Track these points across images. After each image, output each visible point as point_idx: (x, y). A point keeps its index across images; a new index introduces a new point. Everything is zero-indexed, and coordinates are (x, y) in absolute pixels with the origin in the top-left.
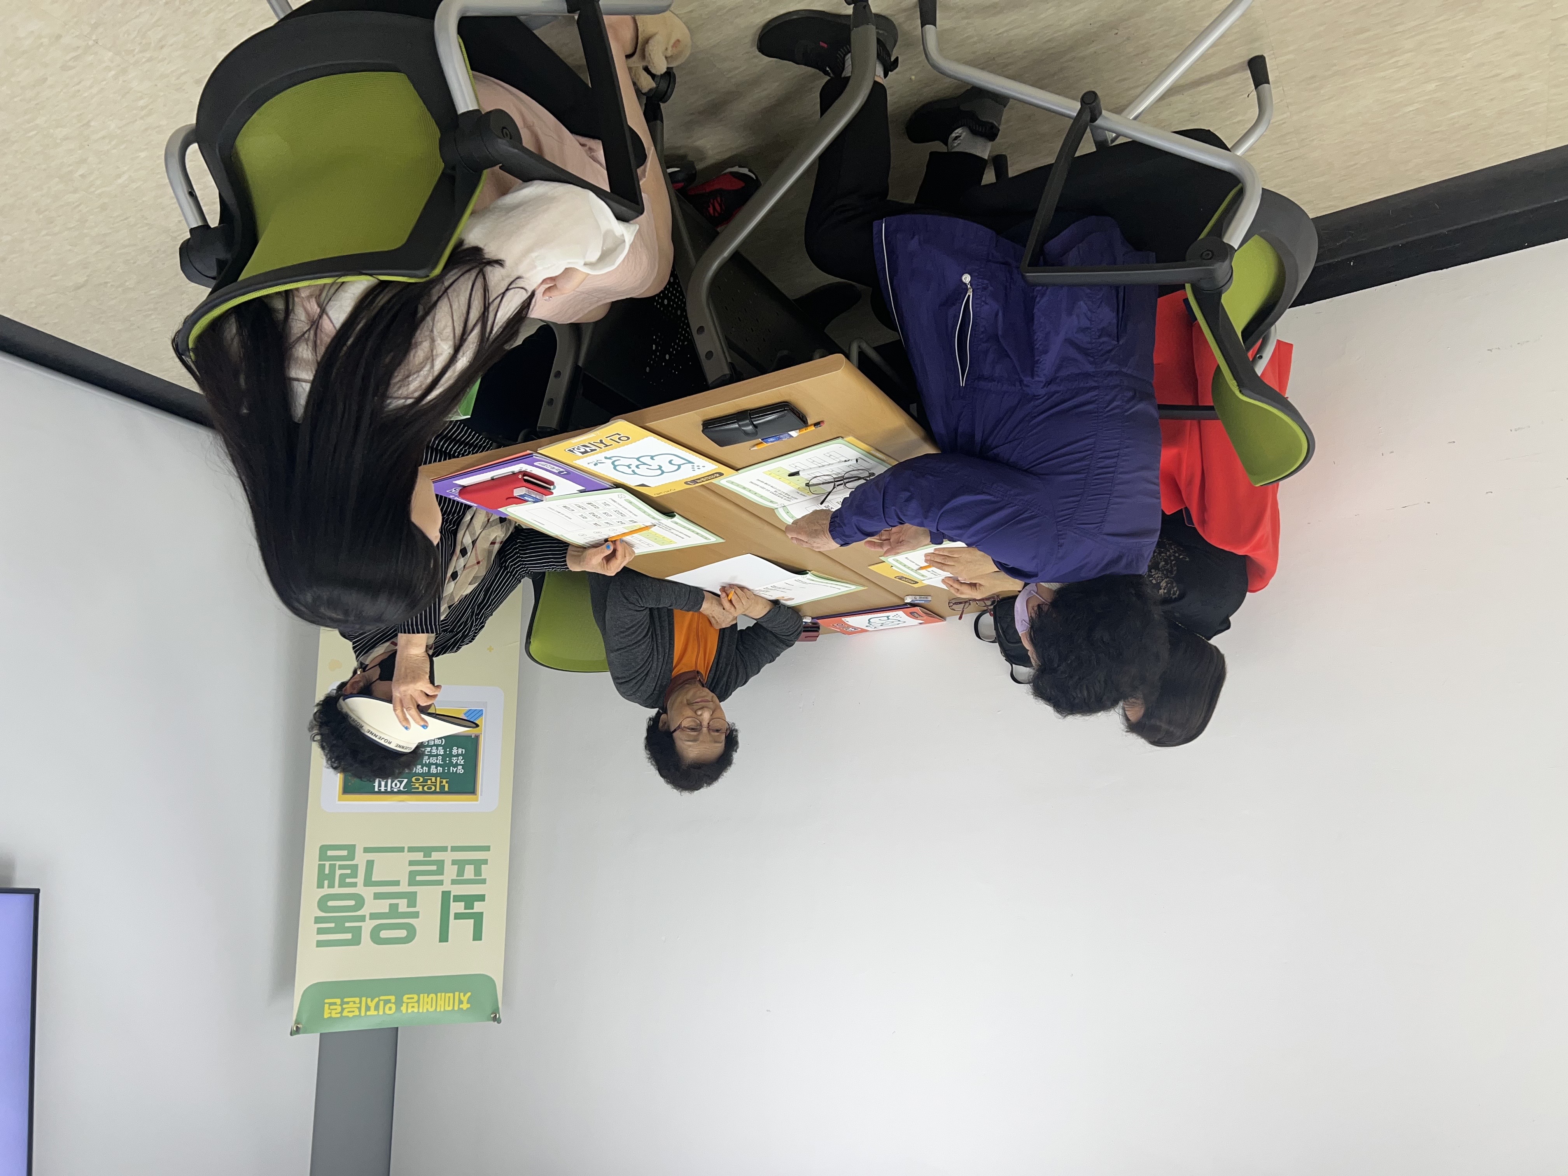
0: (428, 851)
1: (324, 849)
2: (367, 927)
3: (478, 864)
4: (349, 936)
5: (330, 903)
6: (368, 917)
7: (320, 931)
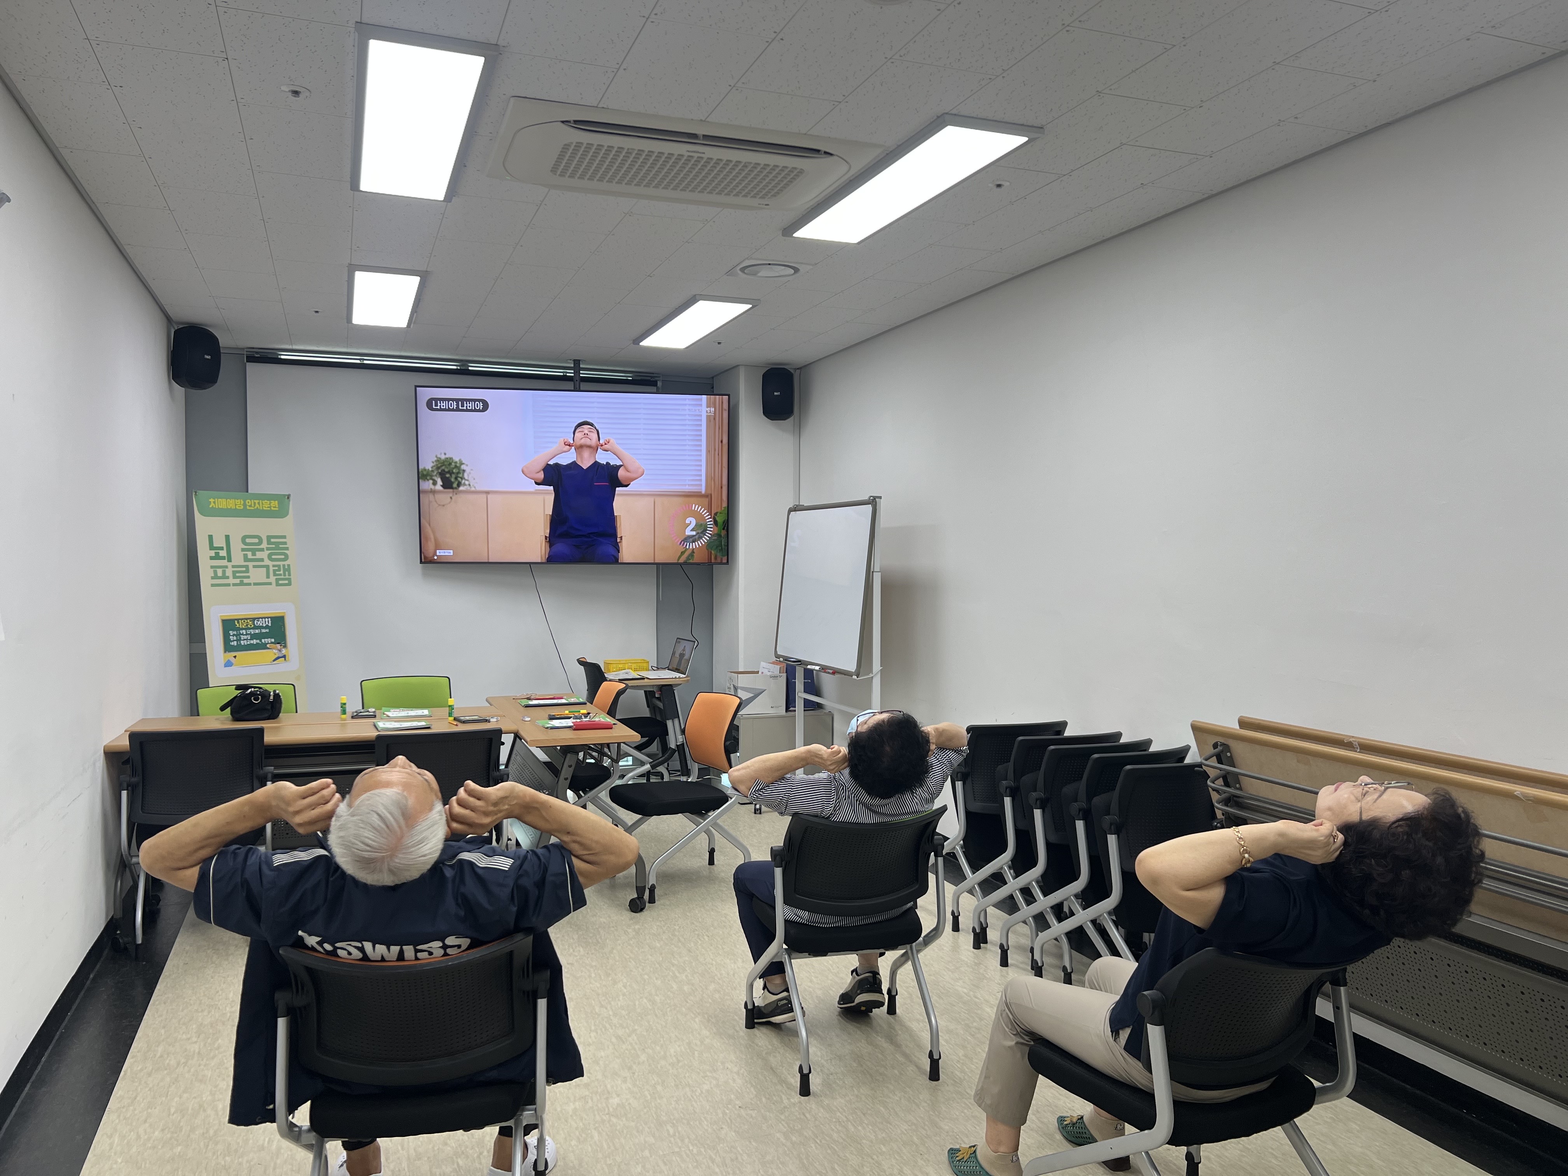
0: (242, 584)
1: (289, 584)
2: (264, 545)
3: (215, 577)
4: (272, 540)
5: (283, 557)
6: (265, 549)
7: (285, 543)
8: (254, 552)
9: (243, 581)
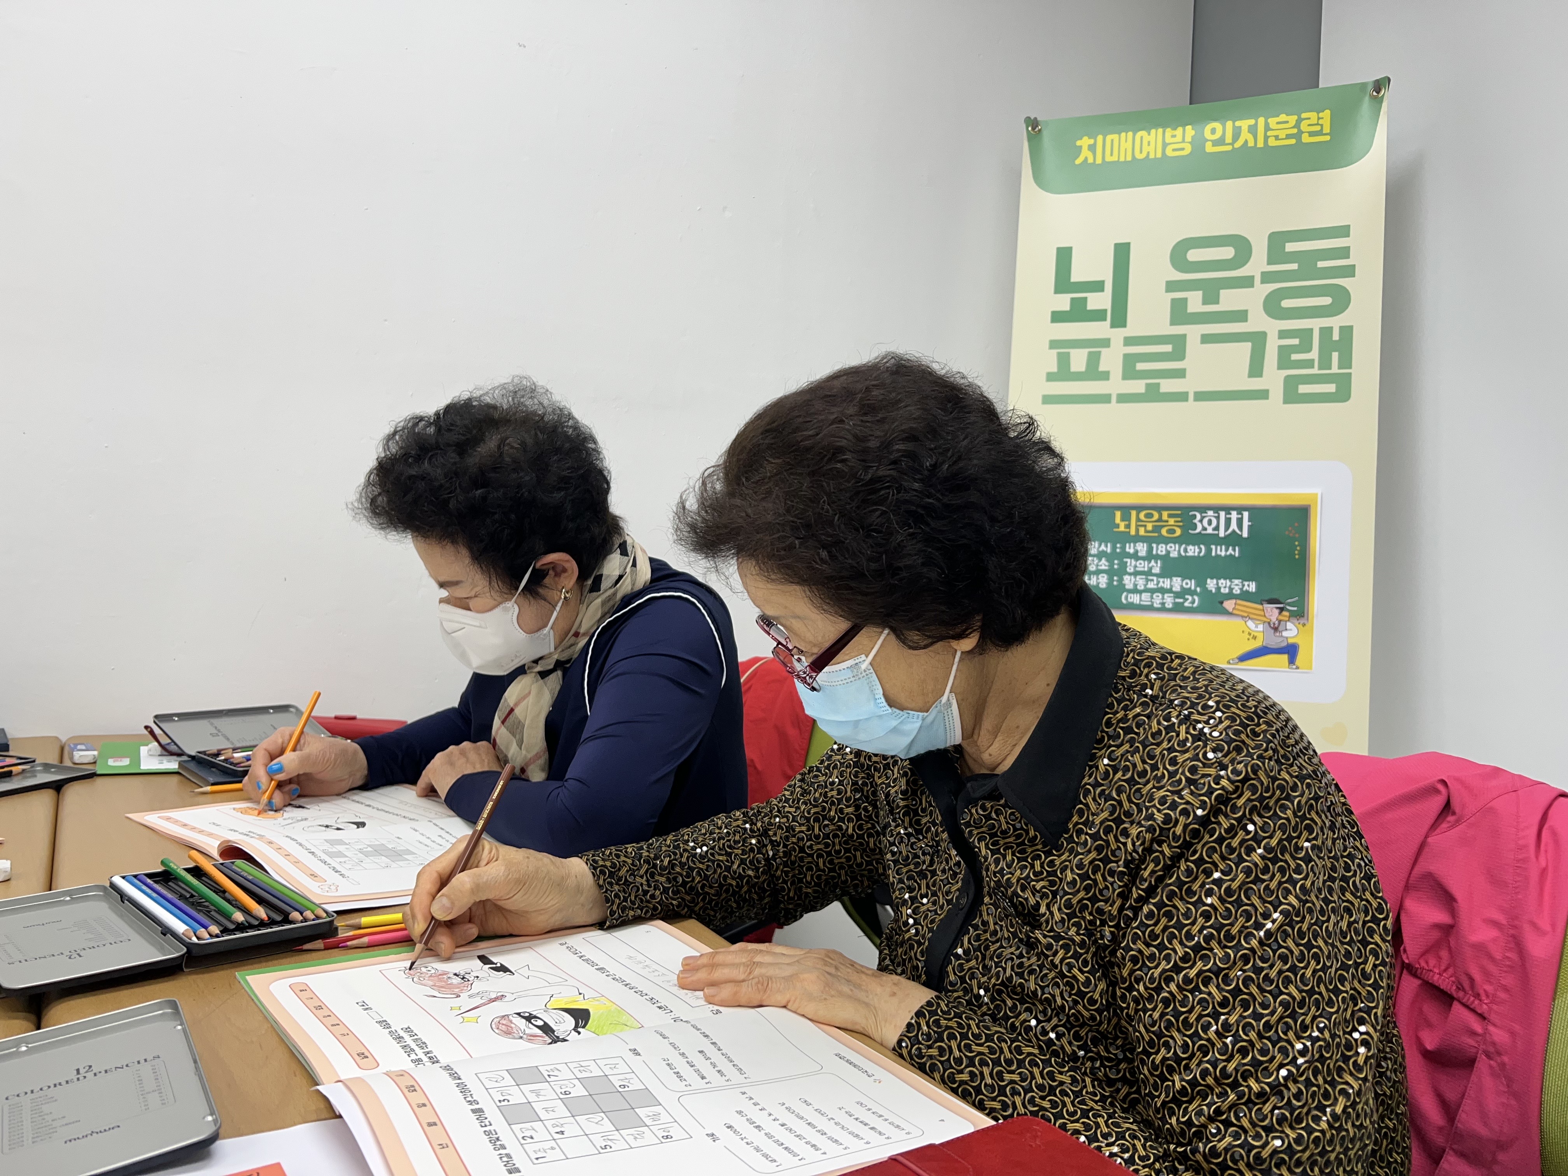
0: (1153, 395)
1: (1343, 394)
2: (1258, 264)
4: (1290, 247)
5: (1327, 301)
6: (1258, 280)
7: (1344, 252)
8: (1211, 292)
9: (1159, 384)
